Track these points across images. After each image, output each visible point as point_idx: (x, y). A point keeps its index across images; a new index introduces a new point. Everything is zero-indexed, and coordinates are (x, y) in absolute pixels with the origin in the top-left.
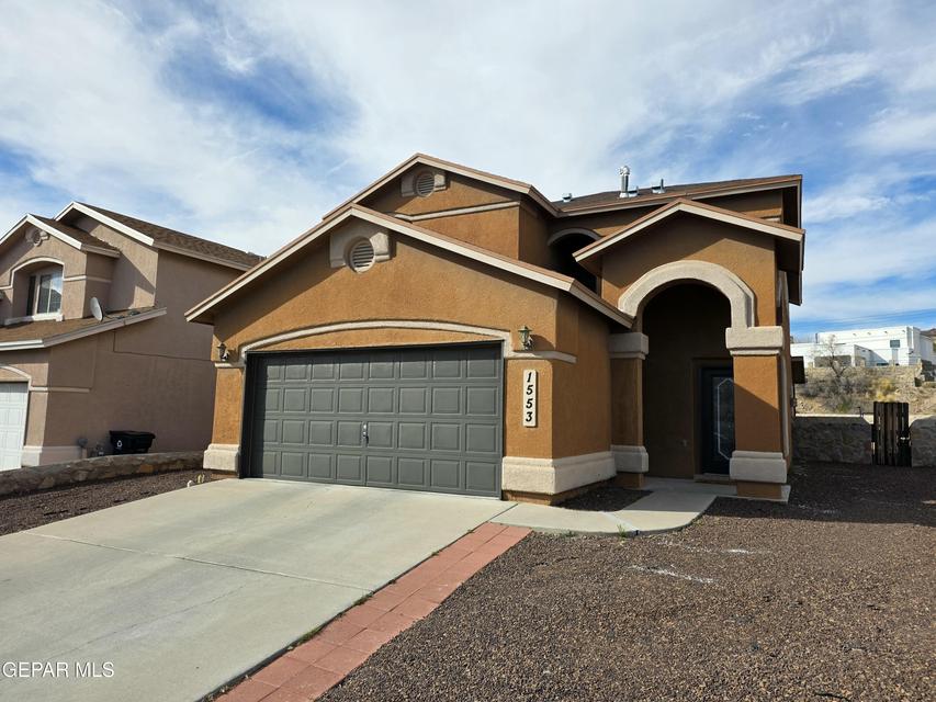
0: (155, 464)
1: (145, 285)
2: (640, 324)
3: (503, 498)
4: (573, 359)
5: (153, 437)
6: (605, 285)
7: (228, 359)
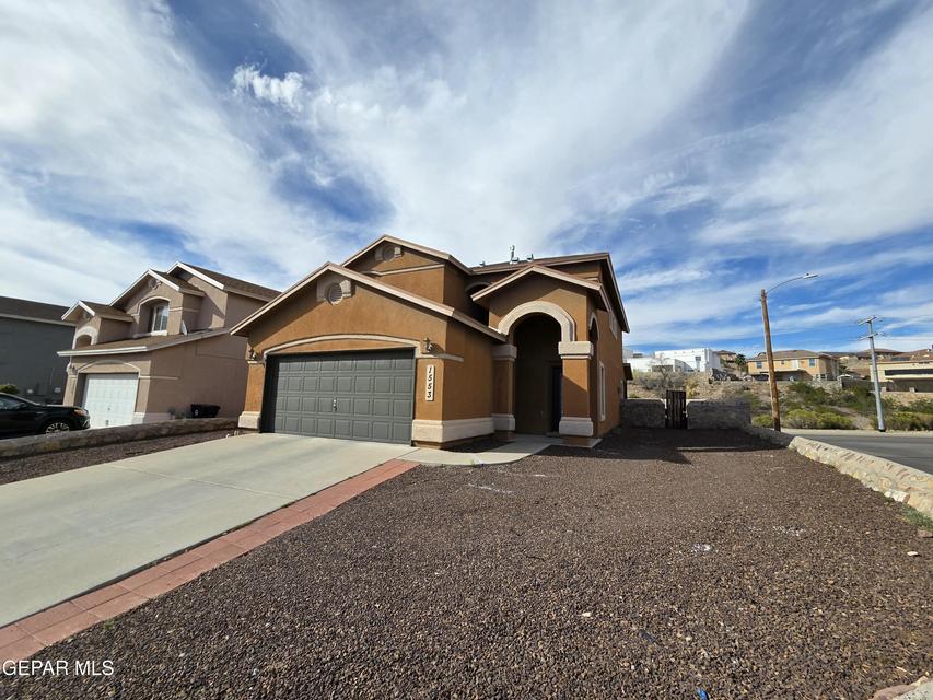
0: (216, 425)
1: (219, 314)
2: (511, 340)
3: (413, 445)
4: (461, 360)
5: (218, 408)
6: (491, 316)
7: (255, 359)
